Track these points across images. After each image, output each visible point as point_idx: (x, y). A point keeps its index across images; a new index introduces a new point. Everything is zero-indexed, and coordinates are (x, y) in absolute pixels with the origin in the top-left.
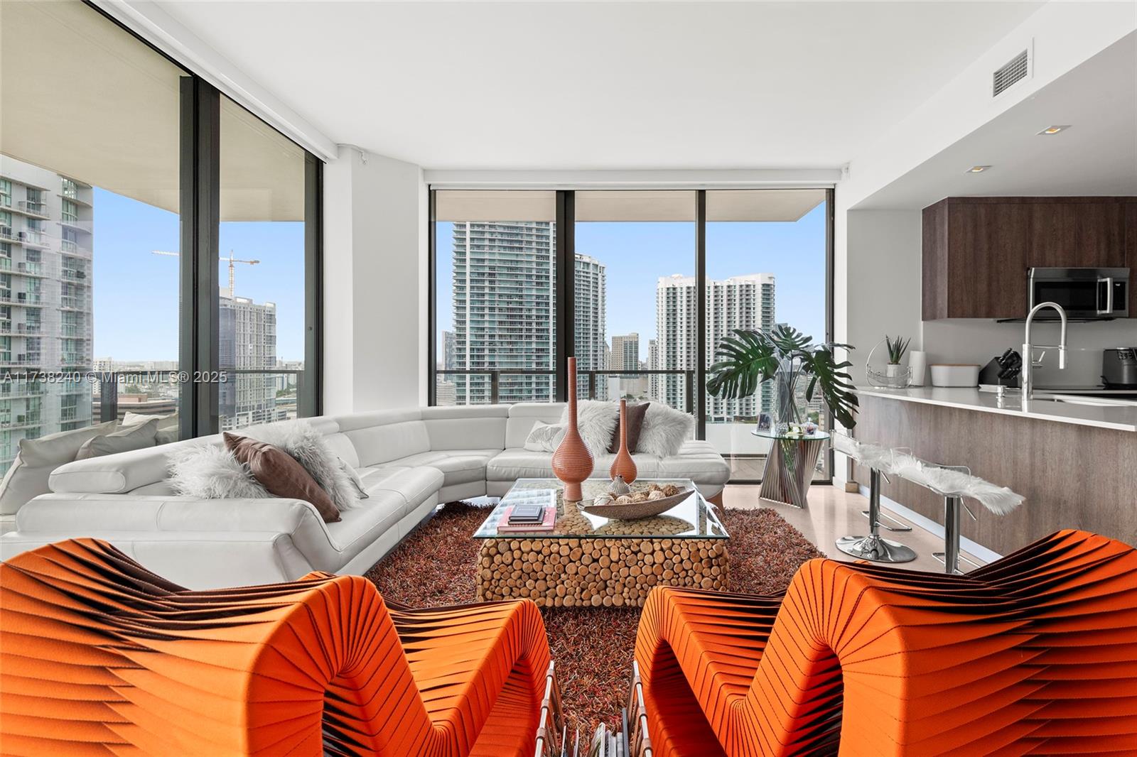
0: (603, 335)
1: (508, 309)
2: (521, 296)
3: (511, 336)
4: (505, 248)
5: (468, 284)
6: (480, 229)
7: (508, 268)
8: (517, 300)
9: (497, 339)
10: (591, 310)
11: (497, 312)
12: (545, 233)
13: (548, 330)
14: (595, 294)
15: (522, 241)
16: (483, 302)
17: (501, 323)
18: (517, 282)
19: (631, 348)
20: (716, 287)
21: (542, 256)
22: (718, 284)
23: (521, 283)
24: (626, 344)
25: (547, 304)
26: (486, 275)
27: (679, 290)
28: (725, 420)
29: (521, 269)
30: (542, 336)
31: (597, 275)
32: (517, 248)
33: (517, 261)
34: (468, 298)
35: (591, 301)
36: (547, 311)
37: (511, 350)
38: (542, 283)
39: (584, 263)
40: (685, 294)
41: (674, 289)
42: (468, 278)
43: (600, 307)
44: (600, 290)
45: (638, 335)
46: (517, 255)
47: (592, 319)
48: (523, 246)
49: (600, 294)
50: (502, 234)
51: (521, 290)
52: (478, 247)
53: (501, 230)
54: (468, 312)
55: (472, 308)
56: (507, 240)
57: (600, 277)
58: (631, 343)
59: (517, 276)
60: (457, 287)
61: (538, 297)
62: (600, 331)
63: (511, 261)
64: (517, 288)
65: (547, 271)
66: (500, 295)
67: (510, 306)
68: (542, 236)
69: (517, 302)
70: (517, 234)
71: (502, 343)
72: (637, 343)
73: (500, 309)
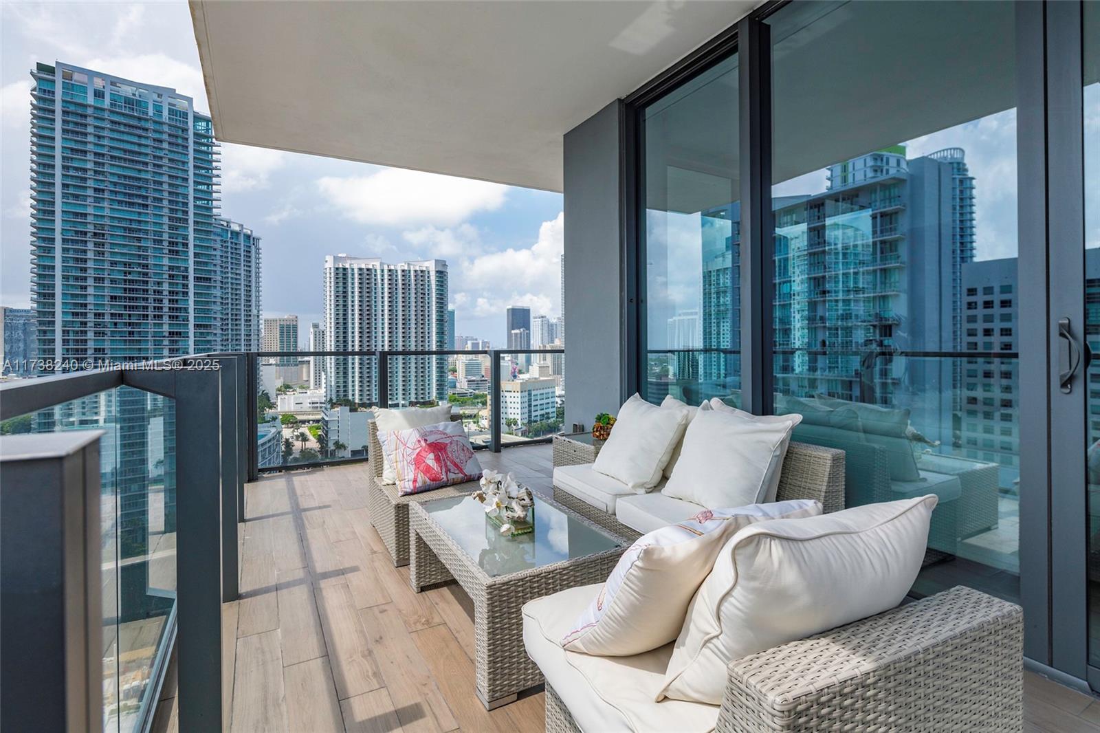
0: (258, 316)
1: (125, 281)
2: (145, 266)
3: (130, 315)
4: (120, 202)
5: (58, 245)
6: (80, 174)
7: (125, 229)
8: (139, 270)
9: (107, 319)
10: (242, 287)
11: (107, 284)
12: (181, 191)
13: (186, 310)
14: (248, 269)
15: (147, 197)
16: (85, 270)
17: (113, 298)
18: (139, 247)
19: (288, 332)
20: (390, 270)
21: (177, 218)
22: (392, 267)
23: (146, 249)
24: (282, 327)
25: (186, 278)
26: (89, 235)
27: (350, 271)
28: (400, 405)
29: (146, 232)
30: (177, 317)
31: (250, 247)
32: (139, 204)
33: (140, 222)
34: (58, 263)
35: (243, 277)
36: (185, 286)
37: (131, 333)
38: (177, 252)
39: (232, 232)
40: (356, 276)
41: (345, 269)
42: (58, 237)
43: (253, 284)
44: (253, 264)
45: (297, 317)
46: (140, 213)
47: (243, 298)
48: (149, 203)
49: (253, 270)
50: (115, 184)
51: (146, 258)
52: (76, 197)
53: (115, 179)
54: (58, 282)
55: (65, 278)
56: (125, 194)
57: (253, 249)
58: (288, 327)
59: (139, 239)
60: (38, 247)
61: (171, 268)
62: (254, 312)
63: (131, 220)
64: (140, 256)
65: (186, 237)
66: (113, 263)
67: (129, 277)
68: (177, 194)
69: (140, 272)
70: (140, 188)
71: (116, 324)
72: (295, 327)
73: (113, 281)
